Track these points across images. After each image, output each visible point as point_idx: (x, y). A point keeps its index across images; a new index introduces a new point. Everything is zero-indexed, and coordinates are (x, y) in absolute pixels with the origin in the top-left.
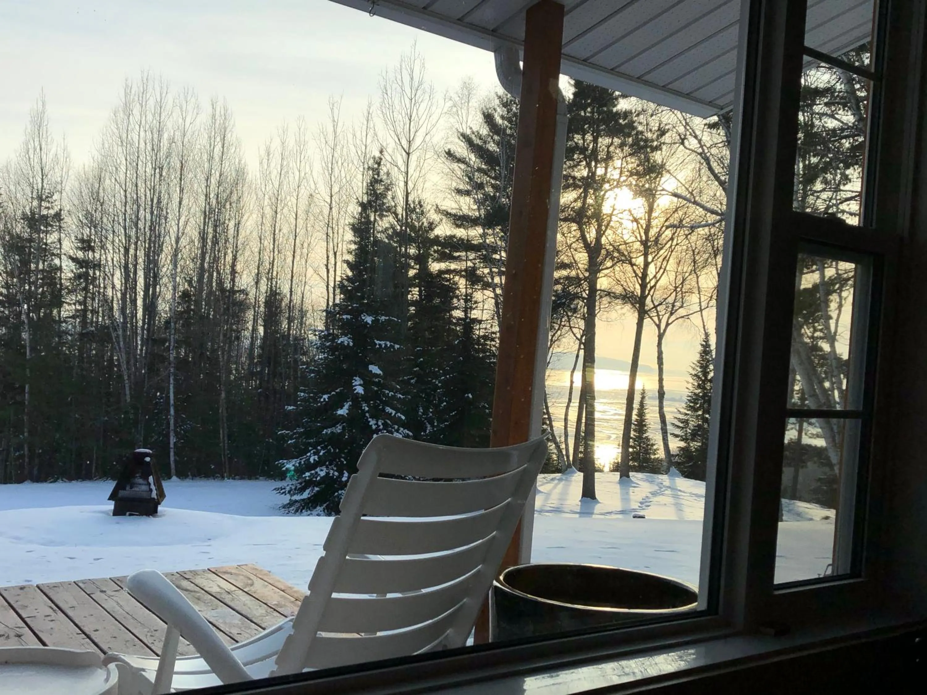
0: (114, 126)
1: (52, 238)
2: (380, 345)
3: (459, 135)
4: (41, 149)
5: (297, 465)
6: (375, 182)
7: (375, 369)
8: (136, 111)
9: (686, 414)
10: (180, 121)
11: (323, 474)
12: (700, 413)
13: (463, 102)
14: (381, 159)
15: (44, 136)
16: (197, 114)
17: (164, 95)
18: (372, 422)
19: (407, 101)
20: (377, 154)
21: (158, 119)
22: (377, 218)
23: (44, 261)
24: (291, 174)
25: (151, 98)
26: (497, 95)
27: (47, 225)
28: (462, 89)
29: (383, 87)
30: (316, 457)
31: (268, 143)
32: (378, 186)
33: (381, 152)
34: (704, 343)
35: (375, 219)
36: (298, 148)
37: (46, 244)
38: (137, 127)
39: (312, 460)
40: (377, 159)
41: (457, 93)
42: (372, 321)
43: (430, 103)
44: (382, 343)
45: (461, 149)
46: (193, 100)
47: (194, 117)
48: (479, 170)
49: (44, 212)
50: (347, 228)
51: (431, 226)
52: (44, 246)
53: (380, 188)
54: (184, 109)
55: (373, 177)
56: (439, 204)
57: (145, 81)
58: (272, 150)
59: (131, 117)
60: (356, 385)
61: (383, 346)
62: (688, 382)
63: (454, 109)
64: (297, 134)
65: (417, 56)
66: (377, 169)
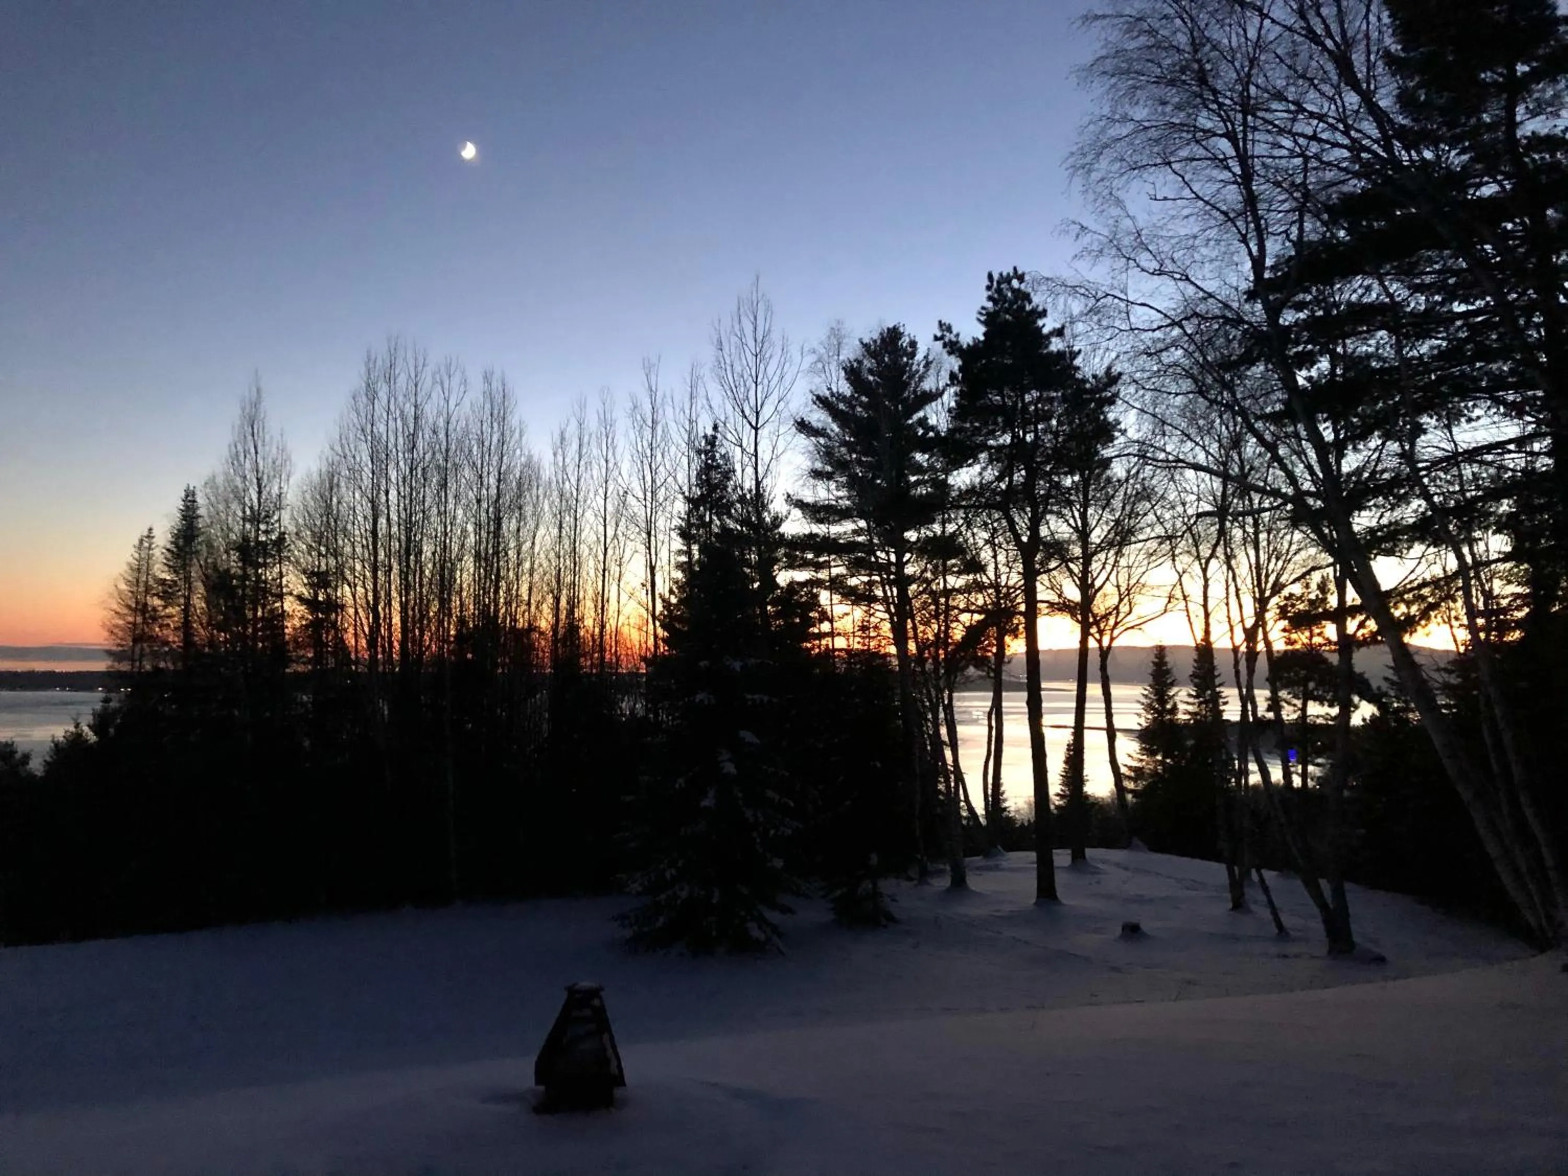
0: (353, 415)
1: (270, 574)
2: (754, 700)
3: (815, 398)
4: (256, 453)
5: (646, 883)
6: (707, 469)
7: (748, 736)
8: (383, 395)
9: (1141, 760)
10: (442, 402)
11: (684, 894)
12: (1159, 757)
13: (831, 354)
14: (715, 437)
15: (261, 434)
16: (465, 392)
17: (420, 368)
18: (749, 813)
19: (750, 358)
20: (710, 432)
21: (413, 400)
22: (715, 518)
23: (263, 608)
24: (595, 466)
25: (402, 375)
26: (862, 343)
27: (266, 555)
28: (829, 337)
29: (715, 341)
30: (674, 872)
31: (563, 427)
32: (713, 474)
33: (715, 428)
34: (1156, 660)
35: (710, 518)
36: (603, 430)
37: (265, 582)
38: (385, 415)
39: (668, 875)
40: (709, 437)
41: (821, 343)
42: (742, 667)
43: (783, 359)
44: (756, 697)
45: (819, 417)
46: (458, 374)
47: (461, 395)
48: (844, 443)
49: (263, 538)
50: (674, 535)
51: (777, 521)
52: (263, 585)
53: (716, 476)
54: (446, 386)
55: (706, 463)
56: (791, 493)
57: (393, 351)
58: (567, 436)
59: (376, 401)
60: (723, 761)
61: (758, 702)
62: (1139, 715)
63: (820, 365)
64: (601, 412)
65: (760, 295)
66: (710, 451)
